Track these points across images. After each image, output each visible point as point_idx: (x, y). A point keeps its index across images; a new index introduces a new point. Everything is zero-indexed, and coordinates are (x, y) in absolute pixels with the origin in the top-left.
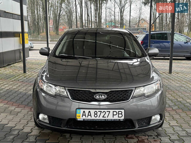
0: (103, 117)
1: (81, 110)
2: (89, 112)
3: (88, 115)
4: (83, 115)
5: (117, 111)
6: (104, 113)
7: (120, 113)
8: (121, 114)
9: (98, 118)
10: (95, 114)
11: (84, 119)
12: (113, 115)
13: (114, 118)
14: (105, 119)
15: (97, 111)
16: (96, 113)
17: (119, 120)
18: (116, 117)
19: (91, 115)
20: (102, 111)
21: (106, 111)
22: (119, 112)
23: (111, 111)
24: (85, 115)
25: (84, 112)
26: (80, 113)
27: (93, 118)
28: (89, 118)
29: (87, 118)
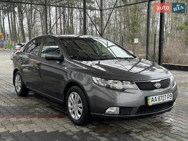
0: (163, 100)
1: (150, 97)
2: (156, 97)
3: (155, 100)
4: (152, 101)
5: (169, 94)
6: (163, 97)
7: (171, 95)
8: (171, 96)
9: (160, 102)
10: (159, 99)
12: (168, 97)
13: (168, 100)
14: (164, 102)
15: (160, 96)
17: (171, 100)
18: (169, 99)
19: (156, 100)
20: (162, 95)
21: (164, 95)
23: (167, 95)
25: (152, 98)
26: (150, 100)
27: (158, 102)
28: (156, 102)
29: (154, 103)
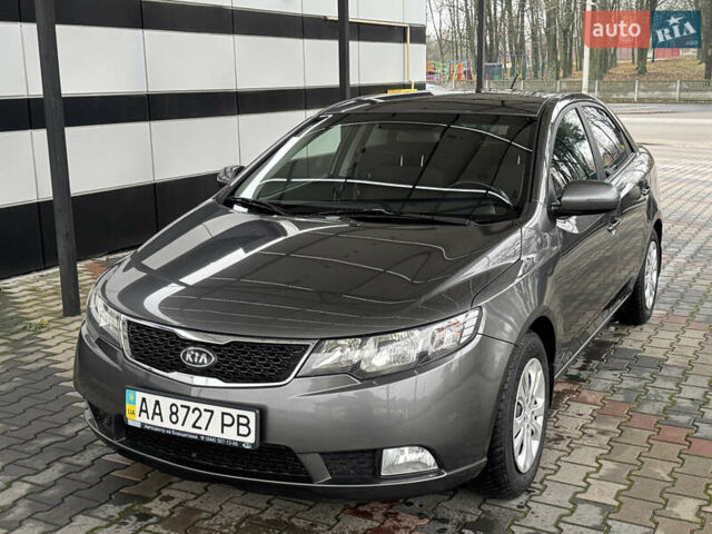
0: (194, 426)
1: (137, 393)
2: (158, 403)
3: (154, 413)
4: (141, 411)
5: (235, 412)
6: (197, 413)
7: (243, 421)
8: (247, 425)
9: (178, 427)
10: (172, 413)
11: (143, 424)
12: (223, 425)
13: (225, 436)
14: (199, 436)
15: (179, 402)
16: (174, 409)
17: (240, 443)
18: (230, 434)
19: (160, 414)
20: (193, 405)
21: (202, 407)
22: (239, 416)
23: (218, 410)
24: (146, 411)
26: (134, 404)
27: (167, 424)
28: (157, 422)
29: (150, 422)
